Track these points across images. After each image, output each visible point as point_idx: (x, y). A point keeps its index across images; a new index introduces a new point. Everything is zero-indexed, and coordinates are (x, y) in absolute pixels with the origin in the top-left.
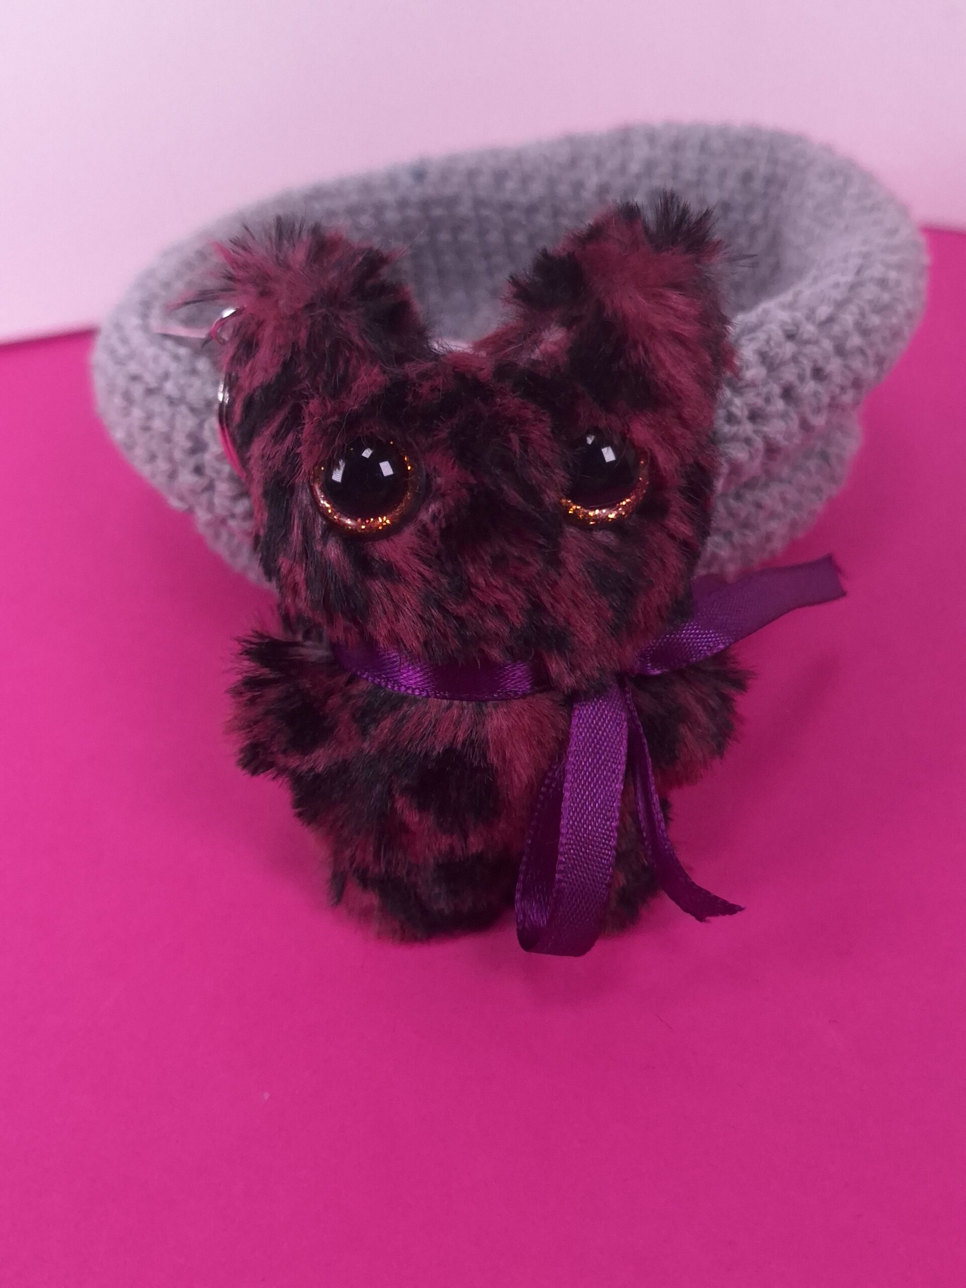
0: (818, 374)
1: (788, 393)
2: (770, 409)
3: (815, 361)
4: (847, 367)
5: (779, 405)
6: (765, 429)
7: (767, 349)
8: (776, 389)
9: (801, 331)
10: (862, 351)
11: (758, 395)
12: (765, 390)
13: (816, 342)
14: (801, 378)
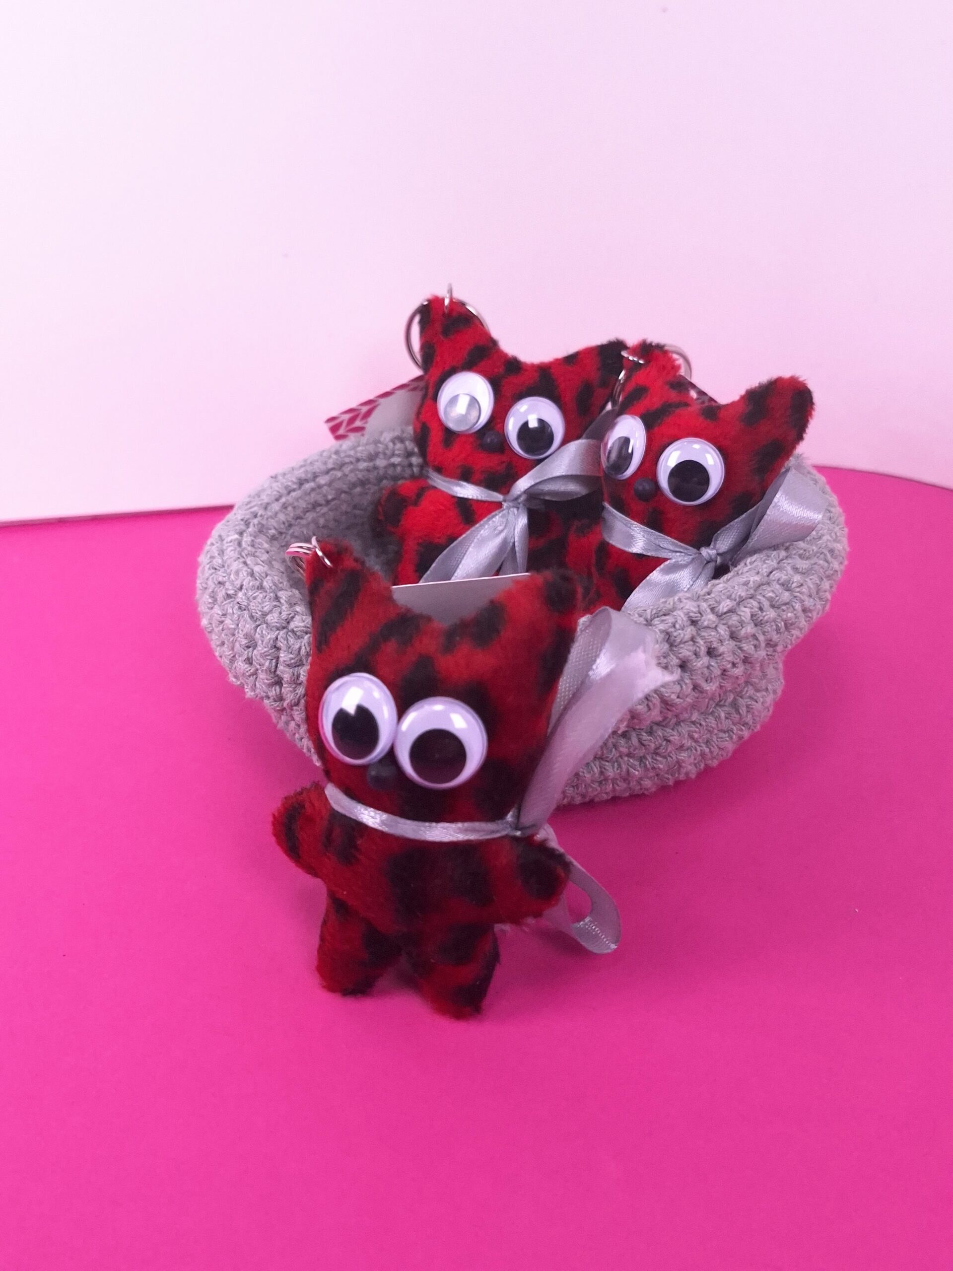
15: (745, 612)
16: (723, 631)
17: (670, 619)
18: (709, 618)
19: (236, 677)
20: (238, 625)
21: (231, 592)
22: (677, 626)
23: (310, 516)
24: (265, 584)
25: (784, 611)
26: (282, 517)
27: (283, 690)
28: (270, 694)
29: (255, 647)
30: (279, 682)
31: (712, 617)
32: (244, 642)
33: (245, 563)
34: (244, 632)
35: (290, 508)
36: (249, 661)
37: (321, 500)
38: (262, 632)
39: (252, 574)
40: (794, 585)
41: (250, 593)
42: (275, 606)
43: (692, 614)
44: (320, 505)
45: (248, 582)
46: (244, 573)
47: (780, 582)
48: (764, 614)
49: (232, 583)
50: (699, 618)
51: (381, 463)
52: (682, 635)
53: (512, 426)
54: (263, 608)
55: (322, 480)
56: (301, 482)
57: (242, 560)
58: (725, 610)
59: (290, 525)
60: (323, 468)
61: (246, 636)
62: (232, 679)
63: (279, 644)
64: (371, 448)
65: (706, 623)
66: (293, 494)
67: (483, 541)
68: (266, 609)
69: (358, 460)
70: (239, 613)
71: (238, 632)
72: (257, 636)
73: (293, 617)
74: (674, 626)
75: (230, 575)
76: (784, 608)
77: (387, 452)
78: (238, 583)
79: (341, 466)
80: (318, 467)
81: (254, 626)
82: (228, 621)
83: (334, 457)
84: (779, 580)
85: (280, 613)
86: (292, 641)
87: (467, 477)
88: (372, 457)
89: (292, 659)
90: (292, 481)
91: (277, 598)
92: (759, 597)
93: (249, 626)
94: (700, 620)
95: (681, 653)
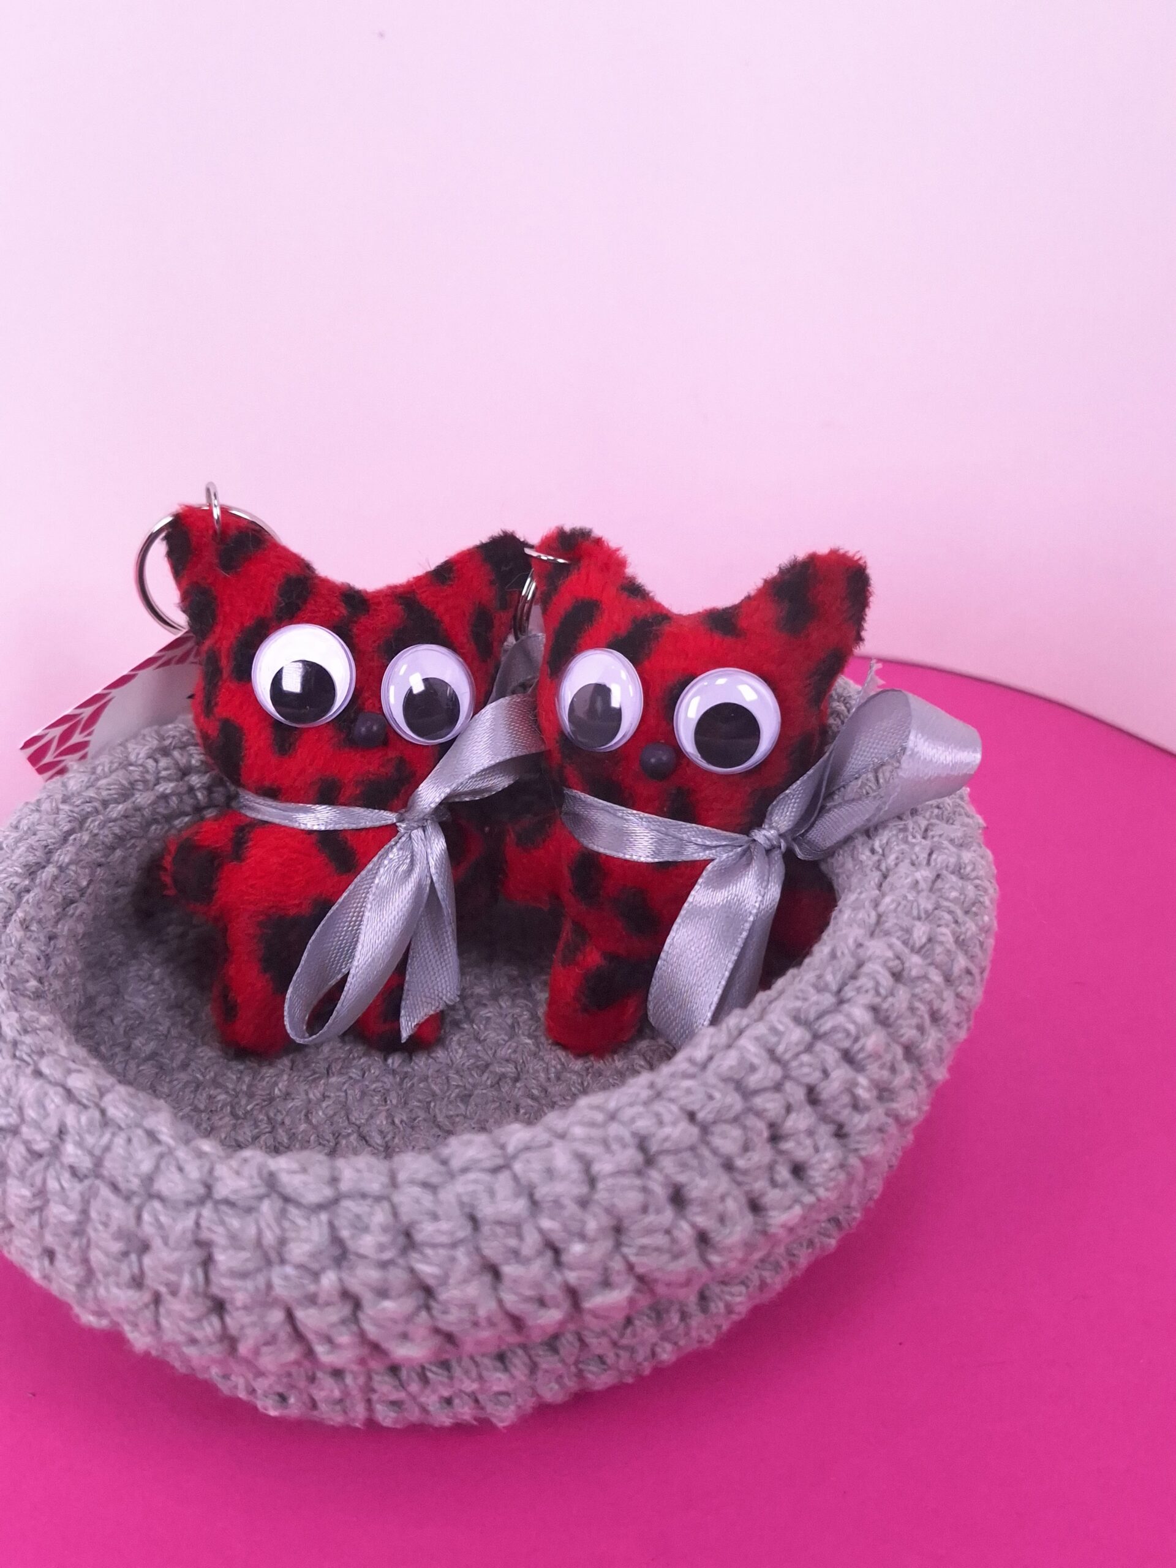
0: (935, 1017)
1: (910, 1052)
2: (898, 1082)
3: (930, 1003)
4: (958, 996)
5: (906, 1071)
6: (894, 1105)
7: (878, 1000)
8: (899, 1052)
9: (907, 965)
10: (968, 972)
11: (882, 1067)
12: (888, 1058)
13: (925, 978)
14: (921, 1028)
15: (946, 934)
16: (936, 977)
17: (863, 981)
18: (915, 962)
19: (100, 1313)
20: (85, 1212)
21: (41, 1145)
22: (883, 991)
23: (64, 928)
24: (111, 1112)
25: (976, 914)
26: (31, 949)
27: (228, 1320)
28: (198, 1334)
29: (145, 1247)
30: (219, 1307)
31: (916, 959)
32: (116, 1247)
33: (38, 1074)
34: (114, 1227)
35: (34, 927)
36: (138, 1282)
37: (72, 893)
38: (157, 1220)
39: (70, 1095)
40: (969, 869)
41: (90, 1140)
42: (161, 1156)
43: (891, 964)
44: (72, 902)
45: (71, 1116)
46: (55, 1099)
47: (950, 869)
48: (963, 929)
49: (37, 1125)
50: (900, 967)
51: (143, 798)
52: (897, 1005)
53: (393, 700)
54: (137, 1166)
55: (63, 856)
56: (32, 871)
57: (29, 1070)
59: (48, 958)
60: (55, 833)
61: (121, 1234)
62: (88, 1319)
63: (205, 1235)
64: (120, 776)
65: (914, 973)
66: (29, 897)
67: (385, 894)
68: (146, 1167)
69: (105, 804)
70: (79, 1187)
71: (96, 1230)
72: (148, 1228)
73: (211, 1171)
74: (878, 993)
75: (20, 1109)
76: (974, 909)
77: (148, 777)
78: (52, 1125)
79: (81, 822)
80: (47, 833)
81: (131, 1211)
82: (56, 1210)
83: (66, 807)
84: (947, 867)
85: (181, 1169)
86: (235, 1223)
87: (328, 796)
88: (126, 794)
89: (247, 1260)
90: (16, 874)
91: (152, 1136)
92: (946, 904)
93: (120, 1214)
94: (903, 970)
95: (902, 1036)
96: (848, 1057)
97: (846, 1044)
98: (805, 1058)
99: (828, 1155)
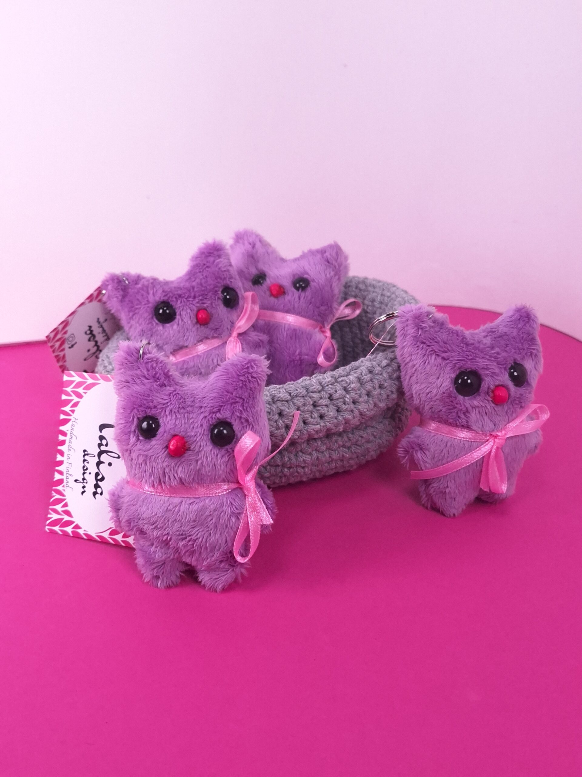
0: (381, 386)
1: (368, 393)
2: (361, 399)
3: (380, 382)
5: (365, 398)
6: (359, 407)
9: (375, 370)
16: (385, 375)
58: (385, 365)
95: (366, 388)
96: (345, 389)
97: (345, 385)
98: (330, 386)
99: (331, 413)
